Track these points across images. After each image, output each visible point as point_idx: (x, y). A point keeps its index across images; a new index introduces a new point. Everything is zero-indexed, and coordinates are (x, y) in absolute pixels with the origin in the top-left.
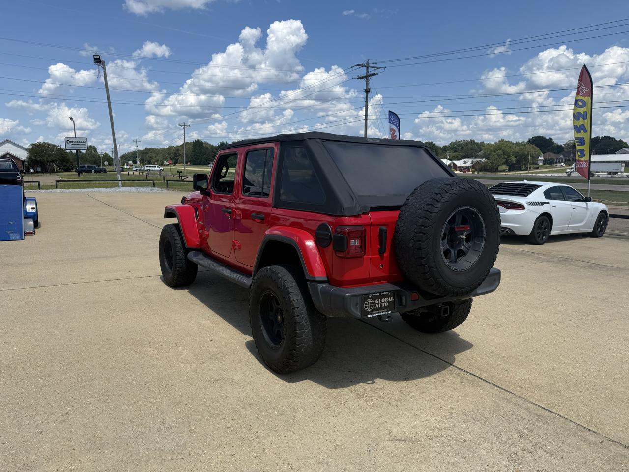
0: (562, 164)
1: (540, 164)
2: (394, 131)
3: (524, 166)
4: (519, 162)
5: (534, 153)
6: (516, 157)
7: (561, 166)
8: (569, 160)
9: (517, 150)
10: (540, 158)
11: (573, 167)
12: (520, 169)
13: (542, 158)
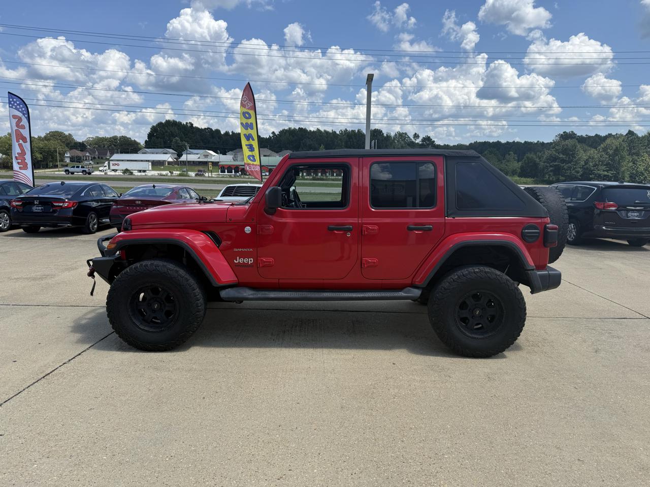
0: (91, 162)
1: (67, 162)
2: (20, 119)
3: (51, 164)
4: (45, 159)
5: (61, 149)
6: (41, 153)
7: (90, 163)
8: (94, 158)
9: (41, 146)
10: (66, 155)
11: (105, 165)
12: (47, 167)
13: (68, 155)
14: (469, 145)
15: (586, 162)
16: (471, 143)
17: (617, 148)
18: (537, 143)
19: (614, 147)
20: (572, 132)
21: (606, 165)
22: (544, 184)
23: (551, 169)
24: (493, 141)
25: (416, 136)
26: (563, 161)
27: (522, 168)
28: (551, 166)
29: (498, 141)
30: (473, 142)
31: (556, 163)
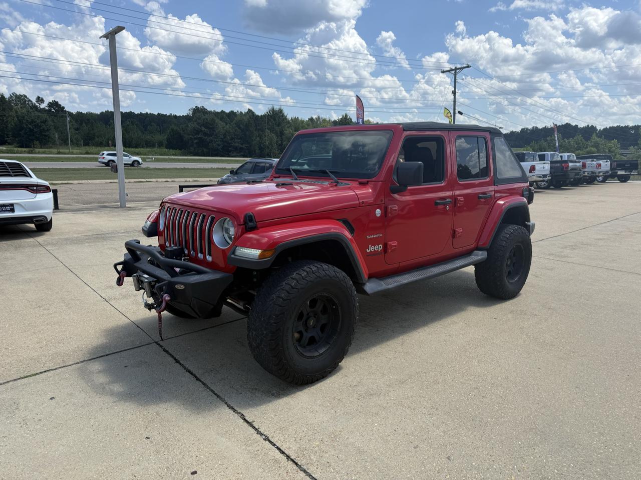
14: (100, 113)
15: (225, 135)
16: (103, 112)
17: (246, 124)
18: (169, 116)
19: (245, 123)
20: (203, 107)
21: (241, 138)
22: (191, 156)
23: (196, 141)
24: (125, 111)
25: (41, 100)
26: (205, 134)
27: (168, 139)
28: (195, 139)
29: (131, 112)
30: (104, 111)
31: (200, 136)
